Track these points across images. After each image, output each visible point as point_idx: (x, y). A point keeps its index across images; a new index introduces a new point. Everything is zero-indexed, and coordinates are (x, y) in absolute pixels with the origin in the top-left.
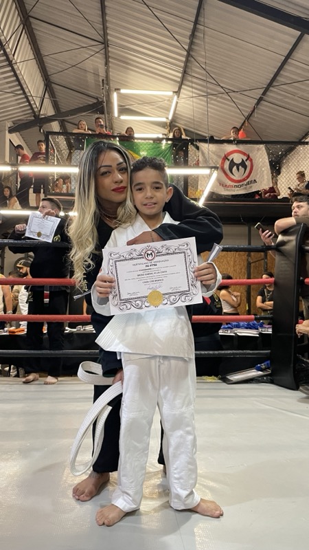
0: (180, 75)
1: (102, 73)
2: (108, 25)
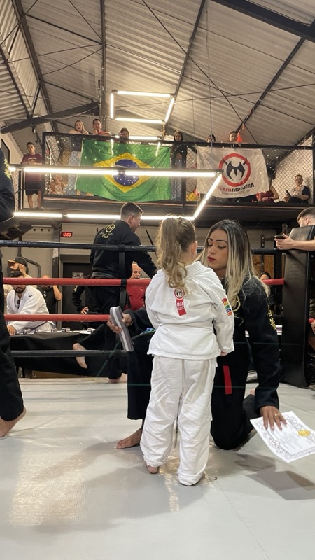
0: (178, 78)
1: (98, 74)
2: (106, 25)
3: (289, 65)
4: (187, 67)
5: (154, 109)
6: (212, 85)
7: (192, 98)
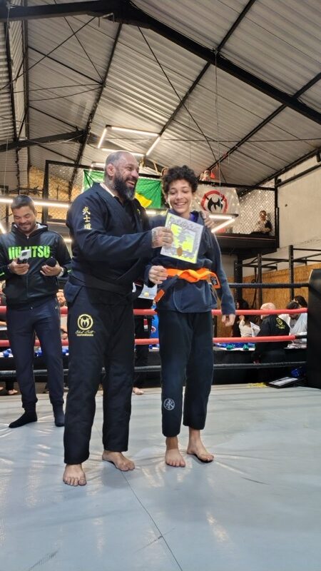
0: (167, 120)
1: (89, 106)
2: (110, 69)
3: (268, 124)
4: (178, 113)
5: (138, 144)
6: (199, 131)
7: (176, 139)
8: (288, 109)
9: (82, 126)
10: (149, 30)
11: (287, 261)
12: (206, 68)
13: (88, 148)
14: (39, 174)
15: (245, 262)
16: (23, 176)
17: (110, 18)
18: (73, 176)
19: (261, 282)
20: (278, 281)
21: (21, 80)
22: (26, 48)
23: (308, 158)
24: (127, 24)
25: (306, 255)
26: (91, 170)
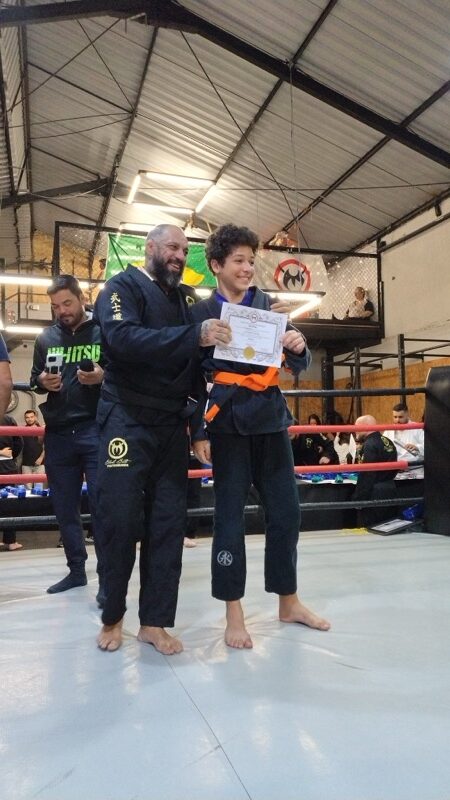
0: (224, 162)
1: (114, 145)
2: (144, 92)
3: (366, 164)
4: (240, 152)
5: (185, 196)
6: (270, 176)
7: (236, 187)
8: (394, 143)
9: (105, 173)
10: (197, 35)
11: (396, 356)
12: (277, 87)
13: (114, 203)
14: (46, 240)
15: (337, 359)
16: (25, 244)
17: (141, 20)
18: (95, 243)
19: (359, 387)
20: (384, 385)
21: (18, 110)
22: (25, 65)
23: (423, 211)
24: (165, 27)
25: (423, 348)
26: (119, 234)
